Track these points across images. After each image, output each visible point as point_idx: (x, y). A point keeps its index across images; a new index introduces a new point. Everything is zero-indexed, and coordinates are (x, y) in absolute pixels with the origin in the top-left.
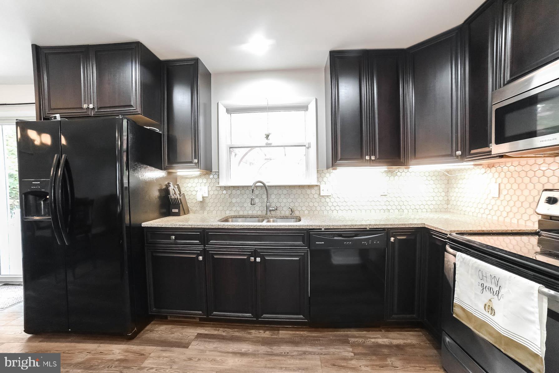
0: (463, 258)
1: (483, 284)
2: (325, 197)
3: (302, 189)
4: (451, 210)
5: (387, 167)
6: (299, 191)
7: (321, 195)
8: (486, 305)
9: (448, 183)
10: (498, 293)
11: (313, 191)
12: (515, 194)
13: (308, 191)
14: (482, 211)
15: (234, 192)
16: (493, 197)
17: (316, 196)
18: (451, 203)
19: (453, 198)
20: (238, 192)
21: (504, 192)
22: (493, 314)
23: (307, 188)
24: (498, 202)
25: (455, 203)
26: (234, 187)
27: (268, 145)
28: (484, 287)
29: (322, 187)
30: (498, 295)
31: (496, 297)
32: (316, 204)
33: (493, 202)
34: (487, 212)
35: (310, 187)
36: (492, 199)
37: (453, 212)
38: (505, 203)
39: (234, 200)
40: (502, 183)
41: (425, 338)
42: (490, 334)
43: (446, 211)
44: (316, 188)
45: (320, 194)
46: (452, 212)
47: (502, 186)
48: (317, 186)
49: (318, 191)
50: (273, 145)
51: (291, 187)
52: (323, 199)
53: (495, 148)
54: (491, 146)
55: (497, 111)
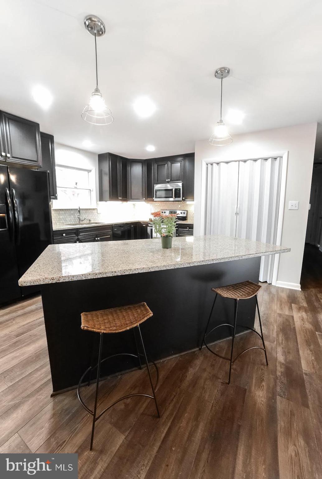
3: (91, 210)
7: (98, 213)
11: (95, 211)
13: (93, 211)
15: (61, 212)
17: (96, 213)
20: (63, 212)
26: (61, 210)
27: (76, 188)
29: (98, 209)
32: (96, 217)
35: (94, 209)
39: (61, 217)
44: (96, 210)
50: (78, 188)
52: (99, 215)
53: (155, 199)
54: (153, 198)
55: (155, 190)
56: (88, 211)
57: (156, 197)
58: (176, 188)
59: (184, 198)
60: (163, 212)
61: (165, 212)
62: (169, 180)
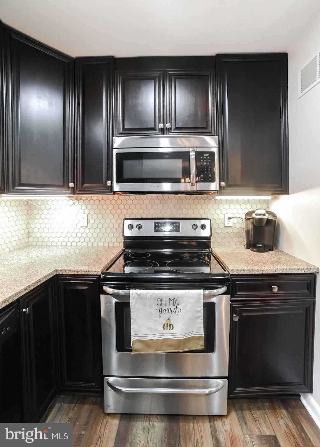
0: (139, 294)
1: (161, 310)
4: (34, 243)
8: (164, 325)
9: (28, 214)
10: (176, 310)
12: (100, 222)
14: (71, 240)
16: (82, 227)
18: (33, 235)
19: (36, 230)
21: (92, 221)
22: (171, 328)
24: (87, 230)
25: (38, 235)
28: (162, 311)
30: (176, 311)
31: (174, 314)
33: (82, 230)
34: (77, 240)
36: (81, 228)
37: (37, 245)
38: (92, 231)
40: (89, 213)
41: (66, 406)
42: (170, 346)
43: (28, 246)
46: (34, 245)
47: (90, 216)
53: (116, 187)
54: (109, 183)
55: (117, 154)
57: (120, 180)
58: (199, 150)
59: (223, 184)
60: (135, 226)
61: (140, 227)
62: (168, 125)
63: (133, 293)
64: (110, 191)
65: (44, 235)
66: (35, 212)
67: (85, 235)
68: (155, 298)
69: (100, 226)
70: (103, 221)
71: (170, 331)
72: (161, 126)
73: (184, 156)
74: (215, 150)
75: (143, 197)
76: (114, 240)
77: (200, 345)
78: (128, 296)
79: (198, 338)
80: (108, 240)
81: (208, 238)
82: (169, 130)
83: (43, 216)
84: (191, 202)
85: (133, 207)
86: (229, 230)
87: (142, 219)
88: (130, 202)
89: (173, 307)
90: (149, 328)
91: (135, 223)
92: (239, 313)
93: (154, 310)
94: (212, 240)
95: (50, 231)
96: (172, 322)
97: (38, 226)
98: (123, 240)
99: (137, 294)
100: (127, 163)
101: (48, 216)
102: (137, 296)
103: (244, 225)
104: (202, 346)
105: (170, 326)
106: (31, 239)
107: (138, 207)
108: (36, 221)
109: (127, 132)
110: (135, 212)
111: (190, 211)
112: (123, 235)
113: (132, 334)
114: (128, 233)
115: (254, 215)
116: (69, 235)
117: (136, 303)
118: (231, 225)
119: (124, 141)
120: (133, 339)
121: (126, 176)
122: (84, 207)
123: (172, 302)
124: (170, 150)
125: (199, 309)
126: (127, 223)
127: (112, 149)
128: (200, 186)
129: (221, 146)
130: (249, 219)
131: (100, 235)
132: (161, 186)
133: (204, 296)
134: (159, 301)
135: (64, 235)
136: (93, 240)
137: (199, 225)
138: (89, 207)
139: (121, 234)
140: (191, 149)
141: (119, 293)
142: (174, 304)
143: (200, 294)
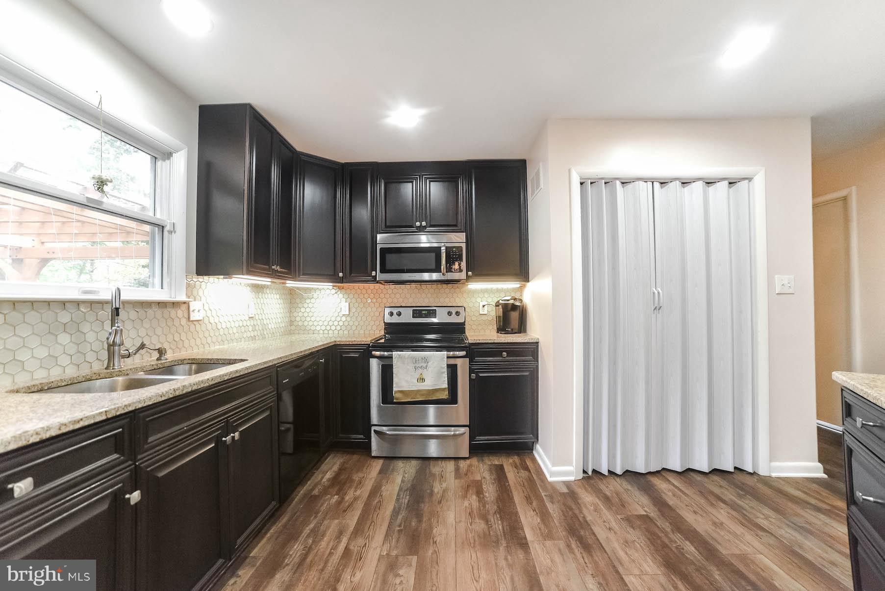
0: (400, 355)
1: (415, 367)
2: (195, 323)
3: (163, 310)
4: (297, 331)
5: (270, 280)
6: (159, 312)
7: (191, 319)
8: (418, 379)
9: (291, 302)
11: (181, 312)
12: (361, 311)
13: (173, 312)
14: (333, 328)
16: (344, 315)
17: (184, 321)
18: (296, 324)
19: (298, 319)
21: (353, 310)
22: (423, 382)
23: (170, 308)
24: (348, 319)
25: (300, 324)
28: (417, 368)
29: (194, 305)
30: (426, 368)
31: (425, 370)
32: (184, 337)
33: (344, 319)
35: (175, 304)
36: (343, 317)
38: (354, 319)
40: (351, 302)
42: (423, 395)
43: (290, 333)
44: (184, 307)
45: (189, 318)
46: (296, 333)
47: (352, 305)
48: (185, 303)
49: (186, 311)
51: (144, 304)
52: (192, 326)
53: (380, 276)
54: (374, 273)
55: (381, 249)
56: (150, 312)
57: (383, 271)
58: (448, 245)
59: (470, 273)
60: (395, 313)
61: (399, 314)
62: (424, 224)
63: (395, 354)
64: (374, 280)
65: (306, 323)
66: (298, 301)
67: (346, 324)
68: (412, 357)
69: (361, 314)
70: (364, 310)
71: (423, 384)
72: (418, 224)
73: (437, 251)
74: (464, 246)
75: (403, 286)
76: (374, 328)
77: (445, 395)
78: (391, 357)
79: (443, 389)
80: (369, 328)
81: (463, 324)
82: (425, 227)
83: (306, 305)
84: (447, 291)
85: (393, 296)
86: (484, 318)
87: (401, 307)
88: (390, 291)
89: (424, 365)
90: (407, 381)
91: (395, 311)
92: (477, 373)
93: (411, 367)
94: (467, 327)
95: (313, 319)
96: (424, 377)
97: (301, 314)
98: (384, 327)
99: (398, 355)
100: (389, 257)
101: (310, 305)
102: (398, 356)
103: (493, 314)
104: (447, 395)
105: (423, 380)
106: (293, 328)
107: (398, 296)
108: (298, 310)
109: (389, 228)
110: (395, 300)
111: (447, 300)
112: (384, 322)
113: (394, 386)
114: (388, 319)
115: (501, 302)
116: (331, 323)
117: (397, 362)
118: (486, 312)
119: (386, 237)
120: (395, 389)
121: (388, 267)
122: (346, 296)
123: (423, 361)
124: (428, 245)
125: (444, 366)
126: (387, 311)
127: (376, 244)
128: (450, 276)
129: (468, 242)
130: (498, 306)
131: (362, 323)
132: (422, 275)
133: (448, 357)
134: (414, 360)
135: (326, 323)
136: (354, 328)
137: (454, 311)
138: (351, 296)
139: (383, 321)
140: (443, 244)
141: (384, 355)
142: (425, 362)
143: (444, 355)
